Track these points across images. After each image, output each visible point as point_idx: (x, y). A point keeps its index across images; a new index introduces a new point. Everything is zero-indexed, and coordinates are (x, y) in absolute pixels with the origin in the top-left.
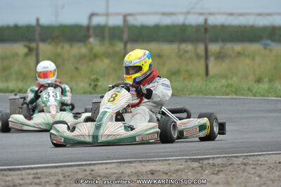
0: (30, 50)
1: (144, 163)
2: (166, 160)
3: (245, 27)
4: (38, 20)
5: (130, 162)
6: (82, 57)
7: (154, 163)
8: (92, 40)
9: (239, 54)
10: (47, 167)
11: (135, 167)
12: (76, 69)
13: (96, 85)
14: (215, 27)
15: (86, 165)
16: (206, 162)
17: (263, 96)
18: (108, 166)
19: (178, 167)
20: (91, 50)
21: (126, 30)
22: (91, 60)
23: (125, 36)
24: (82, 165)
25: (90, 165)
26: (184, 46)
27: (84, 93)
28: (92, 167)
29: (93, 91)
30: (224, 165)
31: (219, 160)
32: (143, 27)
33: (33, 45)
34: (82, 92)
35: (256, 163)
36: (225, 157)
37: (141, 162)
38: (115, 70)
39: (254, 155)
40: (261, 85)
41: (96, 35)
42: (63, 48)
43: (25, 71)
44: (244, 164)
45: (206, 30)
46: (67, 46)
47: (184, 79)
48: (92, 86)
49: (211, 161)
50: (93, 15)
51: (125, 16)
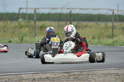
1: (44, 74)
2: (54, 72)
3: (88, 14)
5: (37, 73)
6: (16, 27)
7: (48, 74)
8: (20, 20)
9: (85, 26)
10: (1, 75)
11: (40, 76)
12: (13, 32)
13: (22, 39)
14: (74, 14)
15: (18, 74)
16: (71, 73)
17: (95, 45)
19: (59, 76)
20: (20, 24)
21: (35, 15)
22: (20, 28)
23: (35, 18)
24: (17, 74)
25: (20, 74)
26: (61, 23)
27: (17, 43)
29: (21, 42)
30: (79, 75)
31: (77, 72)
32: (43, 14)
34: (16, 42)
35: (93, 74)
36: (79, 71)
37: (42, 73)
38: (30, 33)
39: (92, 71)
40: (95, 40)
41: (22, 18)
42: (7, 23)
44: (88, 74)
45: (71, 16)
46: (9, 22)
48: (20, 40)
49: (73, 73)
50: (21, 9)
51: (35, 9)
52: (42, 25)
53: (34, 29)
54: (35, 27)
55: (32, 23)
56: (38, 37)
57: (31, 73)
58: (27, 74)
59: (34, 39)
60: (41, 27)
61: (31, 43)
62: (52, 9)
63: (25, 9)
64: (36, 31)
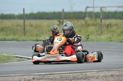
1: (108, 72)
4: (63, 10)
6: (83, 26)
7: (113, 72)
8: (87, 18)
10: (66, 73)
11: (105, 73)
12: (80, 31)
15: (83, 72)
18: (93, 73)
20: (86, 23)
21: (102, 14)
22: (86, 27)
23: (101, 17)
24: (81, 72)
25: (85, 72)
27: (83, 41)
28: (86, 73)
29: (87, 40)
32: (109, 13)
33: (61, 21)
37: (107, 71)
38: (97, 31)
41: (89, 16)
42: (74, 22)
46: (76, 21)
48: (86, 38)
50: (87, 7)
52: (109, 24)
53: (101, 27)
54: (101, 25)
55: (99, 21)
56: (104, 35)
57: (96, 70)
58: (92, 72)
59: (100, 37)
60: (108, 25)
61: (97, 41)
62: (118, 7)
63: (92, 7)
64: (102, 29)
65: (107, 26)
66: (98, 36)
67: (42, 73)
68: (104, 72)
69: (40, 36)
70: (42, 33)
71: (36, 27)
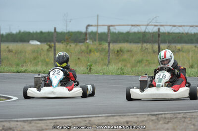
0: (50, 47)
1: (122, 117)
2: (136, 115)
3: (183, 33)
4: (55, 29)
6: (82, 52)
7: (128, 117)
8: (88, 41)
9: (179, 50)
12: (79, 58)
14: (164, 33)
15: (86, 117)
16: (160, 116)
17: (194, 76)
18: (100, 118)
19: (143, 119)
20: (88, 47)
21: (110, 35)
22: (87, 53)
23: (109, 39)
24: (84, 118)
25: (89, 117)
26: (145, 45)
27: (84, 74)
28: (90, 119)
29: (89, 73)
30: (171, 118)
31: (168, 115)
32: (120, 34)
33: (53, 44)
34: (82, 73)
35: (191, 117)
36: (172, 113)
38: (102, 60)
39: (190, 112)
40: (193, 69)
41: (91, 39)
42: (70, 46)
43: (47, 60)
44: (185, 118)
45: (159, 35)
46: (73, 45)
47: (145, 65)
48: (88, 69)
49: (163, 116)
50: (89, 26)
51: (109, 27)
52: (119, 49)
53: (108, 55)
54: (108, 51)
55: (105, 45)
57: (103, 115)
59: (107, 68)
60: (118, 51)
61: (104, 74)
62: (132, 26)
63: (95, 26)
64: (111, 57)
65: (116, 52)
66: (105, 67)
67: (28, 118)
68: (115, 117)
69: (22, 66)
70: (25, 62)
71: (16, 53)
